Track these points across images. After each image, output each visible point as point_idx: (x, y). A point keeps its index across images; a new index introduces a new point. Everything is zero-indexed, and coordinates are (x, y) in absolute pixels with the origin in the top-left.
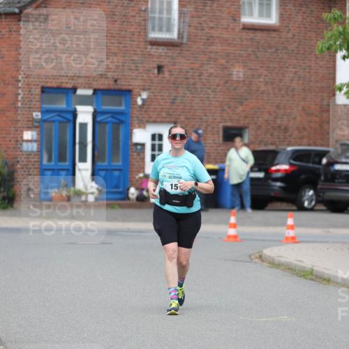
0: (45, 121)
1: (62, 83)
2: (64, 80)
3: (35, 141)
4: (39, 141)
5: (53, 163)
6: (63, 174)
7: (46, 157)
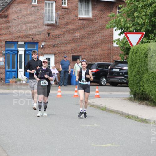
0: (7, 54)
2: (14, 39)
3: (3, 61)
4: (5, 61)
5: (10, 69)
6: (14, 73)
7: (7, 67)
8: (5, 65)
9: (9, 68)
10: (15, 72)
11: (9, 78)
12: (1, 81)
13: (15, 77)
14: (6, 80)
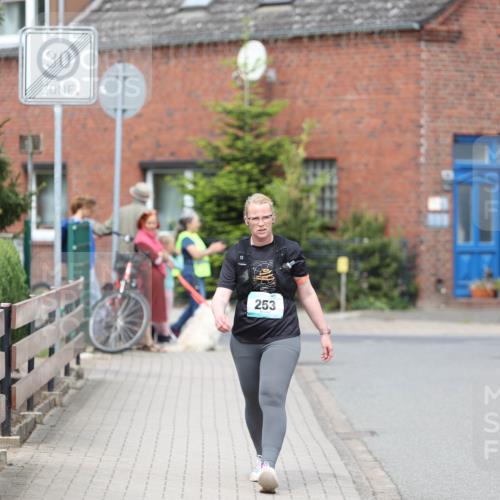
0: (460, 183)
1: (483, 129)
2: (486, 124)
3: (447, 212)
4: (452, 212)
5: (472, 243)
6: (487, 258)
7: (461, 235)
8: (453, 227)
9: (467, 238)
10: (493, 253)
11: (468, 277)
12: (438, 290)
13: (490, 276)
14: (456, 286)
